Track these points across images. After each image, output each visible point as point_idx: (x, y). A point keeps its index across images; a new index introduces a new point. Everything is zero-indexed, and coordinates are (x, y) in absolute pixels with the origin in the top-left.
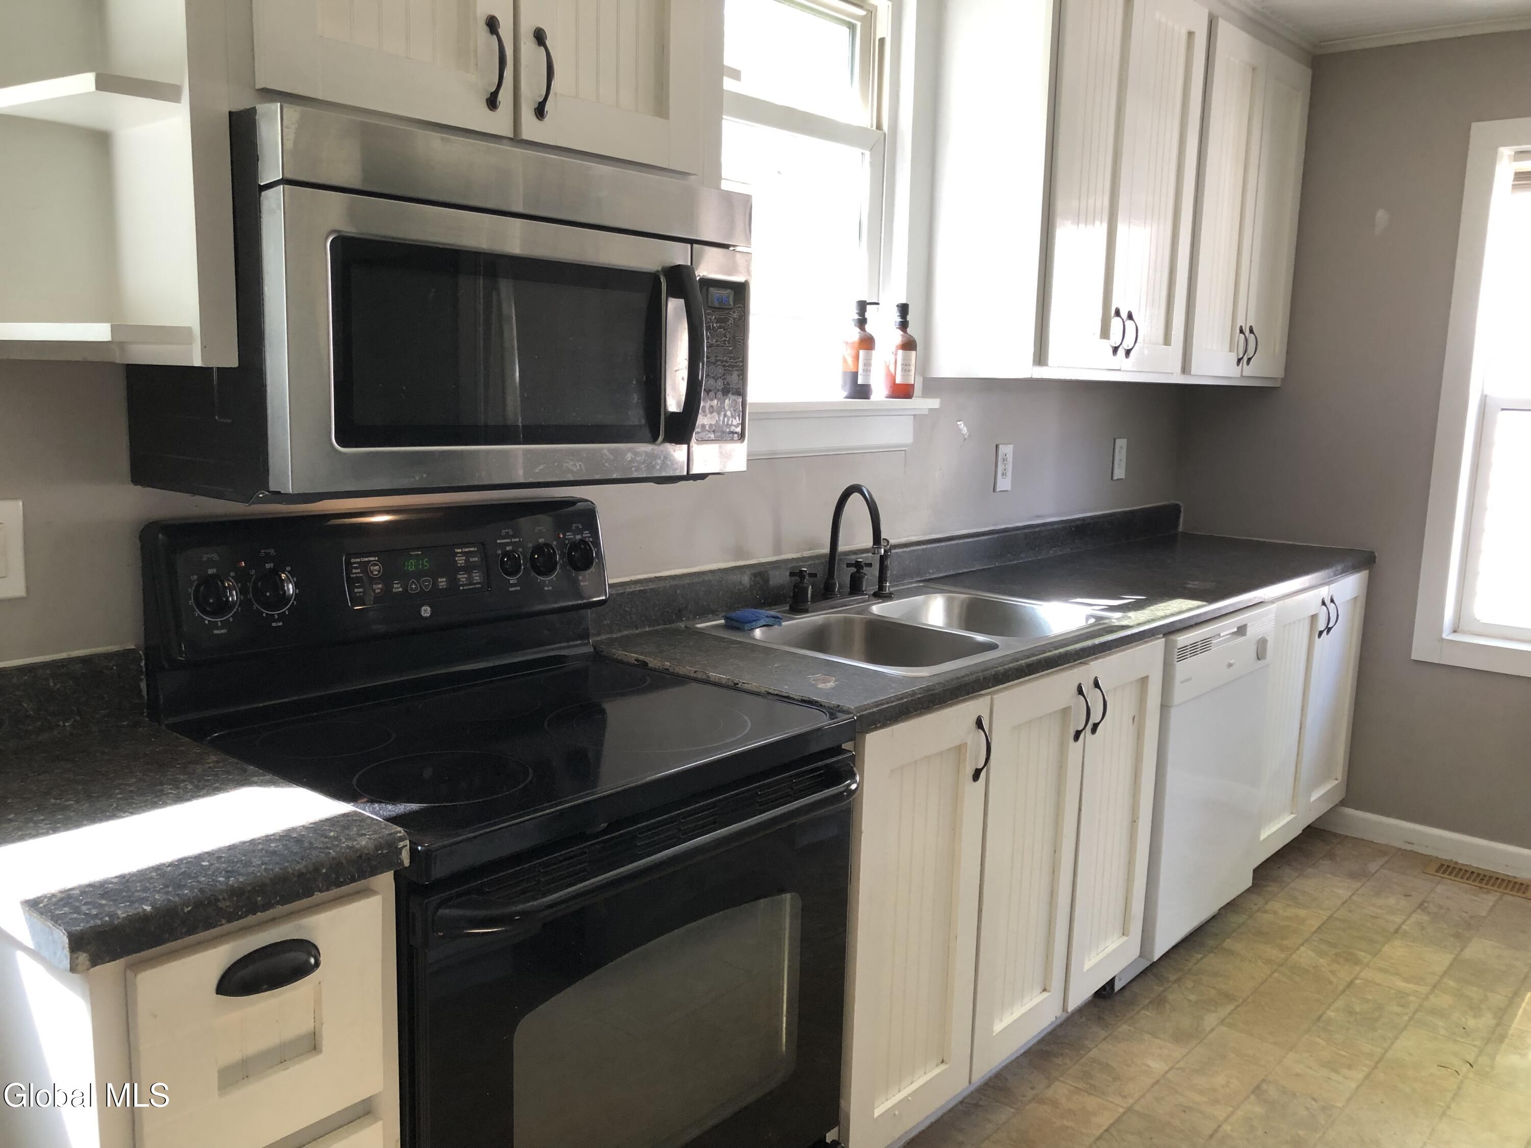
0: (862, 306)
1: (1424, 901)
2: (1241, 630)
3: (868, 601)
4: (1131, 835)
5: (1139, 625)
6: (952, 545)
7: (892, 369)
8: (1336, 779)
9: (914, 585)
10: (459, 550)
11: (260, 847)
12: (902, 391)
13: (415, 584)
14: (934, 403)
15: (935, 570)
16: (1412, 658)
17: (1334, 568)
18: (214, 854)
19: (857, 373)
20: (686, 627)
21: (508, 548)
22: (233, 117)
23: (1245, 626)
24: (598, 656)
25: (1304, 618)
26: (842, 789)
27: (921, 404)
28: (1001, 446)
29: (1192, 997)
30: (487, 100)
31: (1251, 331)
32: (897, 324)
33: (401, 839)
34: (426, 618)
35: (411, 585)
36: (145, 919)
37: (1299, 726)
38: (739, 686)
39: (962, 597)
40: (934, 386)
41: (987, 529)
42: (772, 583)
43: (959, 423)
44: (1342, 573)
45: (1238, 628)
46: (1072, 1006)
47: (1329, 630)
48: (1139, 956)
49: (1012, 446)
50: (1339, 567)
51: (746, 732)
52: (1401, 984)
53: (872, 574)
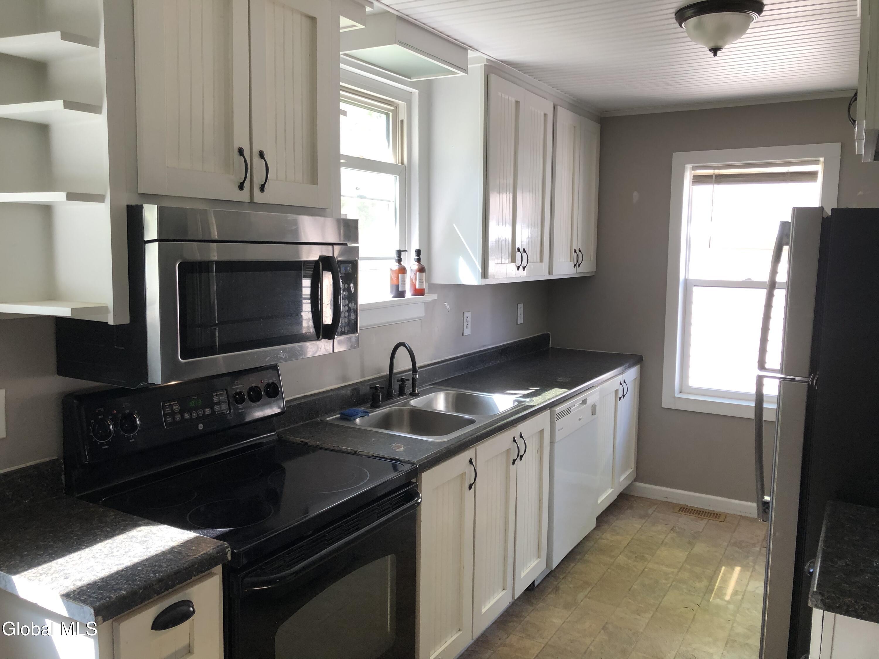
0: (399, 253)
1: (674, 527)
2: (584, 402)
3: (408, 398)
4: (540, 506)
5: (538, 404)
6: (445, 364)
7: (414, 281)
8: (631, 469)
9: (428, 387)
10: (215, 394)
11: (162, 558)
12: (419, 292)
13: (195, 413)
14: (434, 297)
15: (437, 378)
16: (662, 407)
17: (624, 366)
18: (141, 563)
19: (398, 285)
20: (321, 420)
21: (238, 391)
22: (129, 208)
23: (586, 399)
24: (280, 440)
25: (612, 392)
26: (414, 503)
27: (428, 297)
28: (465, 313)
29: (571, 586)
30: (239, 186)
31: (580, 251)
32: (416, 259)
33: (227, 548)
34: (201, 430)
35: (193, 414)
36: (124, 598)
37: (613, 444)
38: (357, 453)
39: (453, 392)
40: (434, 288)
41: (461, 355)
42: (361, 393)
43: (445, 304)
44: (628, 367)
45: (583, 401)
46: (516, 597)
47: (624, 396)
48: (546, 568)
49: (470, 312)
50: (627, 365)
51: (368, 478)
52: (665, 569)
53: (409, 384)
